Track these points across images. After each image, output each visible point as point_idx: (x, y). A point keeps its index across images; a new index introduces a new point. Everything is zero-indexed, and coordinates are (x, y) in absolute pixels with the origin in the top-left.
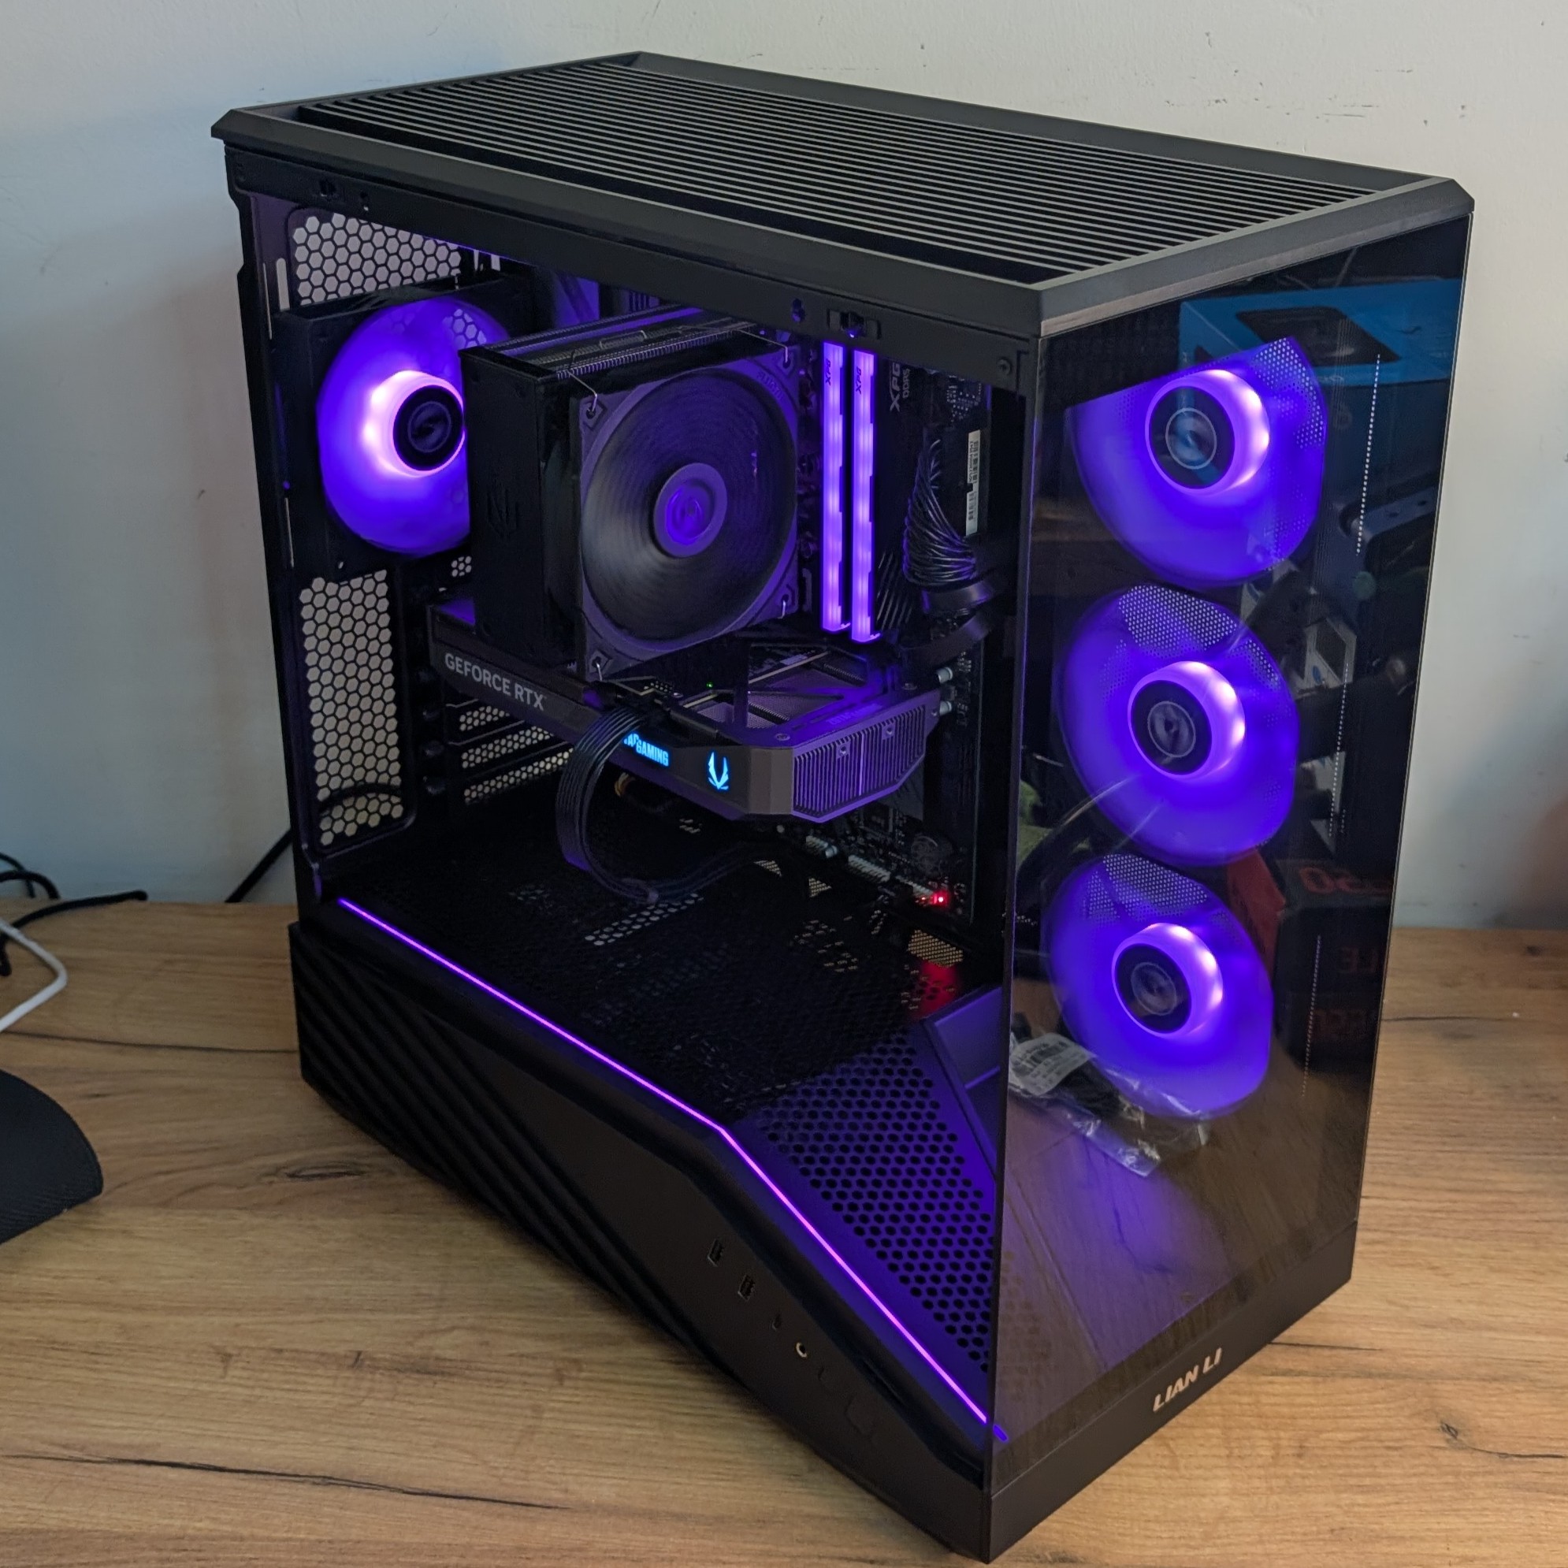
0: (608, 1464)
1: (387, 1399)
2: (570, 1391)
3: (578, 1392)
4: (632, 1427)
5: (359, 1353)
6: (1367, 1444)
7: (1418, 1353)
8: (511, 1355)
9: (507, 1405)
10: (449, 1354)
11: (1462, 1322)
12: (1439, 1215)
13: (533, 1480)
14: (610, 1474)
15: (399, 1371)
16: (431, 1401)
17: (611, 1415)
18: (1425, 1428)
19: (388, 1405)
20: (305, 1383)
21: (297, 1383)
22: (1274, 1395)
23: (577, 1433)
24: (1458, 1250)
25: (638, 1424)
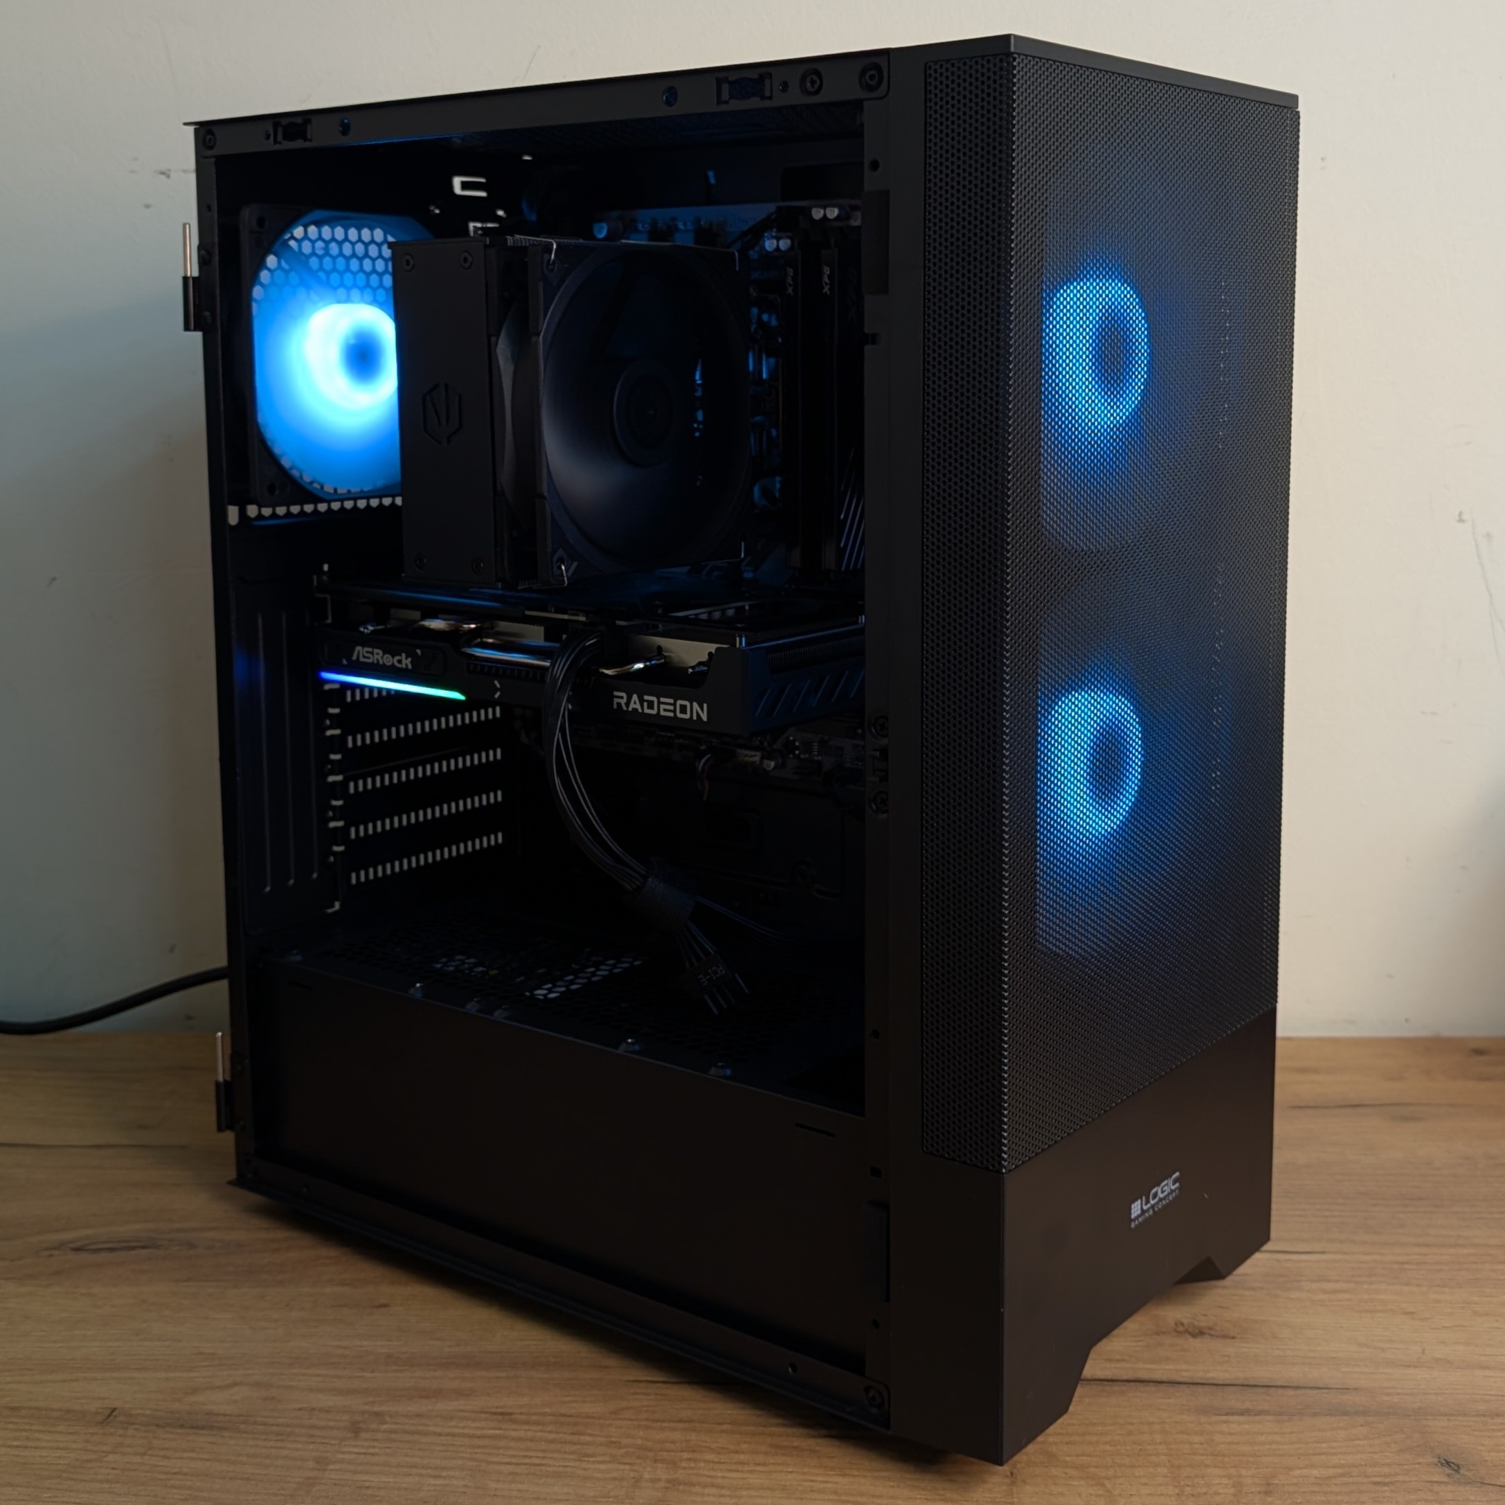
1: (136, 1454)
2: (366, 1444)
3: (376, 1444)
4: (436, 1477)
5: (114, 1409)
6: (1351, 1480)
7: (1400, 1391)
8: (300, 1409)
15: (158, 1425)
16: (192, 1455)
17: (415, 1466)
18: (1419, 1464)
19: (138, 1459)
21: (28, 1438)
22: (1231, 1434)
23: (367, 1484)
25: (444, 1474)
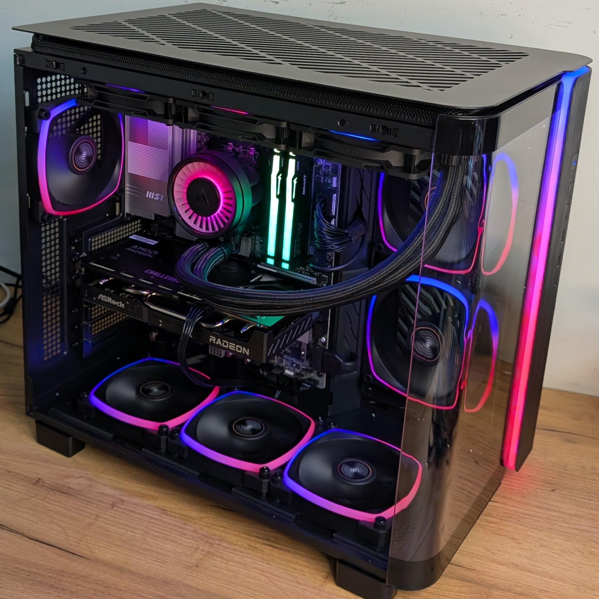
0: (115, 545)
9: (87, 512)
10: (74, 487)
11: (517, 566)
12: (527, 516)
13: (82, 544)
14: (113, 549)
20: (13, 486)
24: (529, 533)
